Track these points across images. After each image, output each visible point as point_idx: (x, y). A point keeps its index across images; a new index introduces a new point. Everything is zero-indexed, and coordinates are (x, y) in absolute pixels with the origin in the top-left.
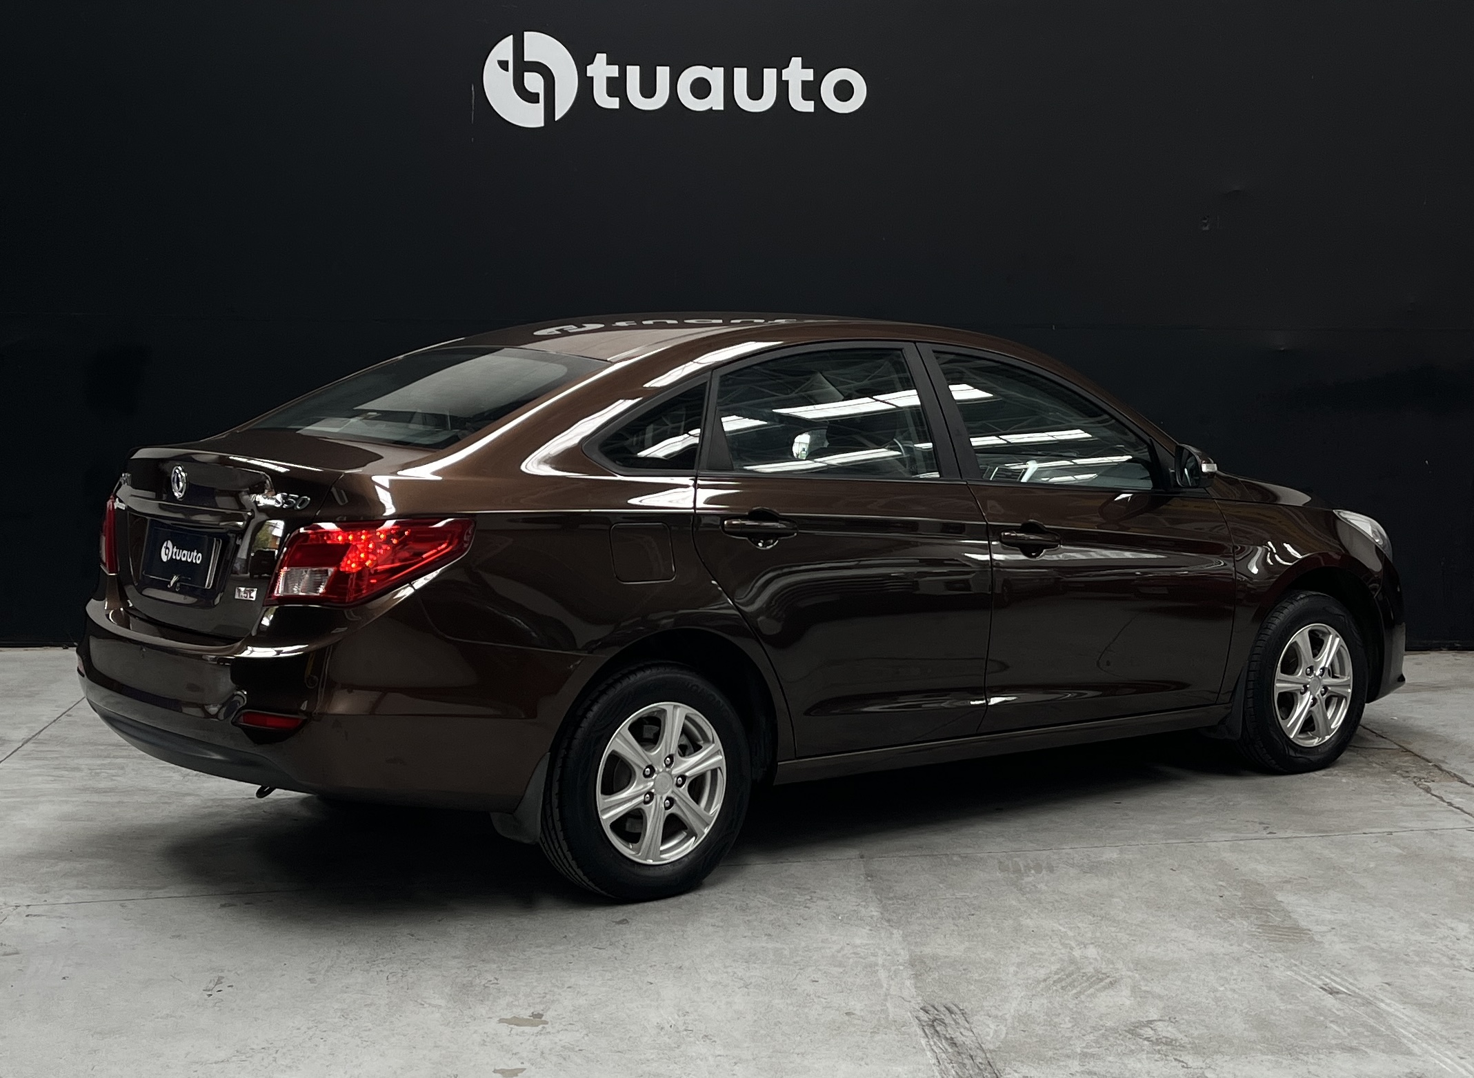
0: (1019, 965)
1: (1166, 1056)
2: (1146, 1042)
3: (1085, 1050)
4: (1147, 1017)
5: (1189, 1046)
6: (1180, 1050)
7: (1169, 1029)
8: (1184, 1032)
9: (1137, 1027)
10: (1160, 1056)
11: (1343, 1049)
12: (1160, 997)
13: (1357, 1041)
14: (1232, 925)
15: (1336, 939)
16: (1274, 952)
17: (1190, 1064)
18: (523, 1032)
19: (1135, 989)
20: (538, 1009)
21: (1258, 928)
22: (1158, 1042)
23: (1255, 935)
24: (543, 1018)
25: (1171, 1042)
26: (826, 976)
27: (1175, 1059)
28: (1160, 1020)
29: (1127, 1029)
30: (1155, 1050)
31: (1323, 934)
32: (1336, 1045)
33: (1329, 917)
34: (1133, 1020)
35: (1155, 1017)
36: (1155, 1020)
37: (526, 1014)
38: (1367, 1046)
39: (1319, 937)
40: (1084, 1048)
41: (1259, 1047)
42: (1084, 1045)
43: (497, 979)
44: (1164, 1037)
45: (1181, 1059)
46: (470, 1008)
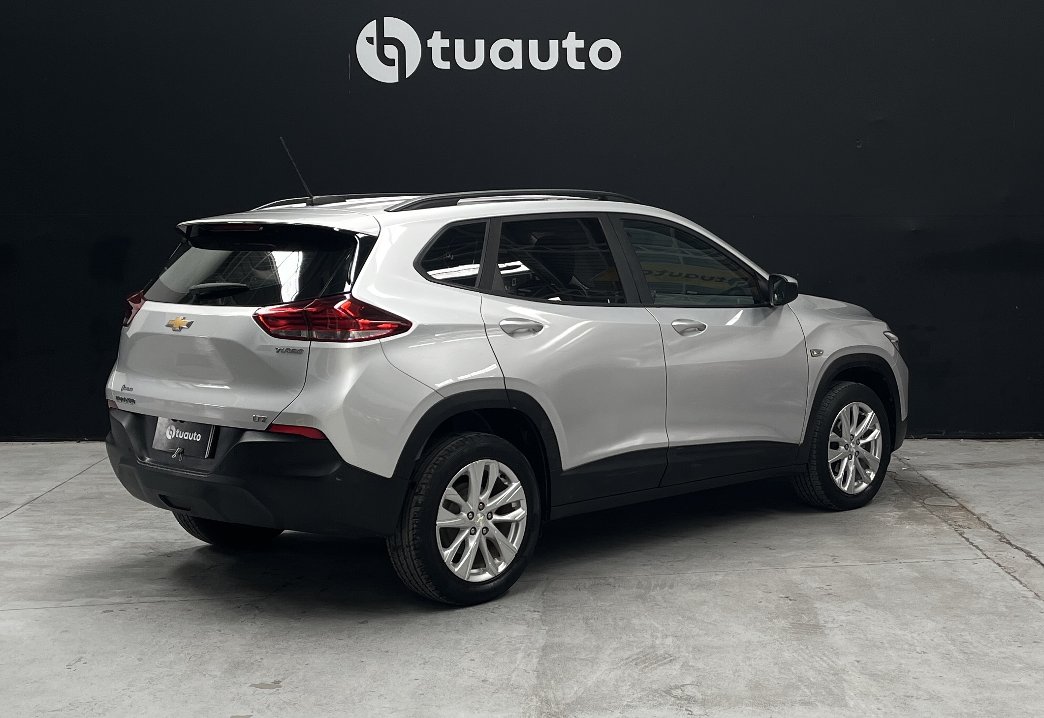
0: (615, 649)
1: (681, 707)
2: (673, 699)
3: (629, 703)
4: (683, 682)
5: (700, 701)
6: (693, 704)
7: (693, 690)
8: (702, 692)
9: (672, 689)
10: (677, 707)
11: (802, 703)
12: (698, 669)
13: (815, 698)
14: (774, 623)
15: (839, 633)
16: (793, 641)
17: (694, 712)
18: (263, 693)
19: (685, 665)
20: (280, 678)
21: (790, 625)
22: (681, 699)
23: (786, 629)
24: (280, 684)
25: (690, 698)
26: (482, 657)
27: (686, 710)
28: (689, 685)
29: (664, 690)
30: (676, 703)
31: (831, 629)
32: (799, 700)
33: (843, 618)
34: (672, 685)
35: (688, 682)
36: (687, 685)
37: (269, 681)
38: (819, 701)
39: (829, 631)
40: (629, 702)
41: (746, 702)
42: (630, 700)
43: (262, 659)
44: (687, 695)
45: (690, 709)
46: (235, 677)
